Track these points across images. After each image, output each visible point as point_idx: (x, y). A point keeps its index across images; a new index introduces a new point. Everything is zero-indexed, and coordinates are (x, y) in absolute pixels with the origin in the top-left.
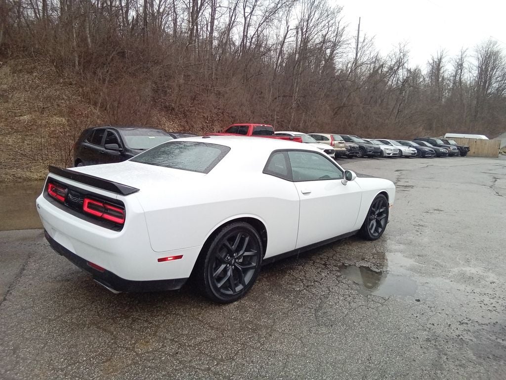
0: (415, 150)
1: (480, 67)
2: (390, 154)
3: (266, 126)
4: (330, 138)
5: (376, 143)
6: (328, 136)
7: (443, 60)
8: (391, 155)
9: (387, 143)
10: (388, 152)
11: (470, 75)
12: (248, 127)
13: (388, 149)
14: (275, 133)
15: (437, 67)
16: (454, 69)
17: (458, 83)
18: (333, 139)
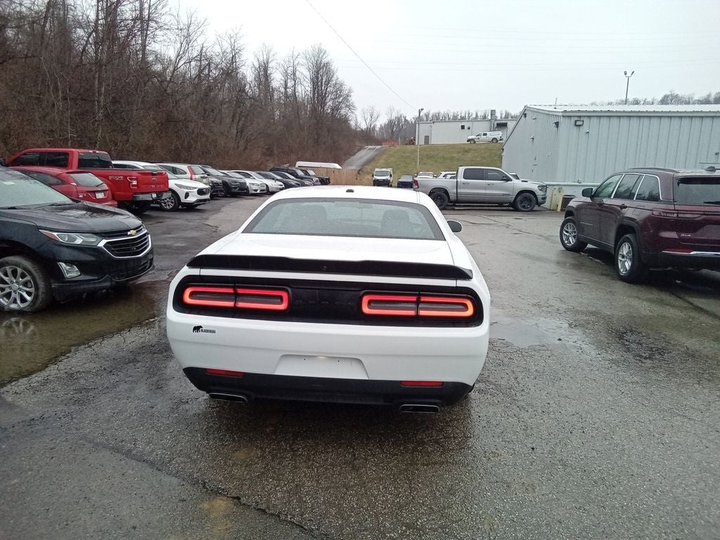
0: (282, 184)
1: (312, 80)
2: (256, 190)
3: (97, 152)
4: (187, 171)
5: (234, 176)
6: (184, 167)
7: (270, 65)
8: (258, 192)
9: (248, 176)
10: (254, 187)
11: (304, 89)
12: (66, 154)
13: (253, 184)
14: (114, 162)
15: (264, 73)
16: (283, 78)
17: (291, 99)
18: (193, 173)
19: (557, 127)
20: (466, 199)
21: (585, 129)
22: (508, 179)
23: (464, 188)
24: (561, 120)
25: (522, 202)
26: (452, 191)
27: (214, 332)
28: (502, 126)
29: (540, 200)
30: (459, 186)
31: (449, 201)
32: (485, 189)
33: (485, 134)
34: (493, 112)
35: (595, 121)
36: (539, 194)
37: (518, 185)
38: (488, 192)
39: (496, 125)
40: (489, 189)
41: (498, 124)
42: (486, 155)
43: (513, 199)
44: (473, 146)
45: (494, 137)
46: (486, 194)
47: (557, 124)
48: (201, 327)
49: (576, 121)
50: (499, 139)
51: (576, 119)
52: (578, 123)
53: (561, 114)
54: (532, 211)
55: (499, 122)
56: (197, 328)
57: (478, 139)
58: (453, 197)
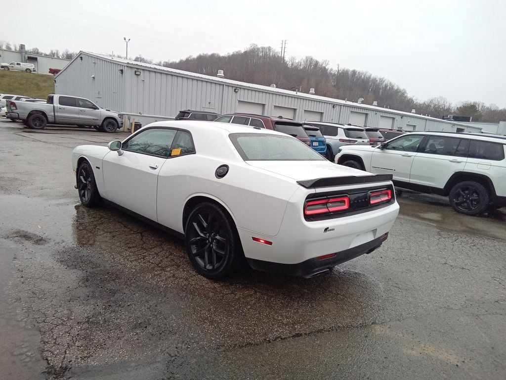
19: (122, 73)
20: (61, 121)
21: (141, 77)
22: (96, 108)
23: (60, 112)
24: (125, 70)
25: (107, 126)
26: (50, 114)
27: (334, 229)
28: (32, 59)
29: (120, 125)
30: (56, 111)
31: (48, 122)
32: (79, 114)
33: (18, 64)
34: (22, 47)
35: (147, 73)
36: (119, 120)
37: (103, 112)
38: (81, 116)
39: (27, 58)
40: (82, 114)
41: (28, 57)
42: (23, 82)
43: (101, 123)
44: (7, 73)
45: (28, 67)
46: (79, 118)
47: (122, 71)
48: (328, 228)
49: (136, 72)
50: (32, 70)
51: (136, 70)
52: (137, 73)
53: (126, 65)
54: (115, 132)
55: (29, 56)
56: (326, 230)
57: (12, 67)
58: (51, 119)
